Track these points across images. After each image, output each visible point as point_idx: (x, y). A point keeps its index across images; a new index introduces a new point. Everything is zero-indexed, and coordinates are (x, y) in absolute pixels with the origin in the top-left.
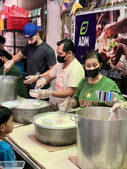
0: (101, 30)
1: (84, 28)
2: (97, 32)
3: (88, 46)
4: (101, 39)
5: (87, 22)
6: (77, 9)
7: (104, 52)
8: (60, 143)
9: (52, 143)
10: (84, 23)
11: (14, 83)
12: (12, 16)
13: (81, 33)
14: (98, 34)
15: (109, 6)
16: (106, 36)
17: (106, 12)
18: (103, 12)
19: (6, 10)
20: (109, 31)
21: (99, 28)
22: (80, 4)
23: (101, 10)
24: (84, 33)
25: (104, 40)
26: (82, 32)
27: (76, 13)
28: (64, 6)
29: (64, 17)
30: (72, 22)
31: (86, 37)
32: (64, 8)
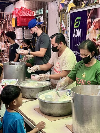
0: (91, 23)
1: (77, 22)
2: (88, 25)
3: (81, 36)
4: (91, 31)
5: (79, 18)
6: (71, 8)
7: (94, 41)
8: (59, 114)
9: (53, 115)
10: (77, 18)
11: (22, 68)
12: (21, 15)
13: (75, 27)
14: (88, 26)
15: (97, 4)
16: (95, 28)
17: (94, 9)
18: (92, 9)
19: (16, 11)
20: (97, 24)
21: (89, 22)
22: (74, 3)
23: (91, 7)
24: (77, 27)
25: (93, 31)
26: (76, 25)
27: (70, 11)
28: (61, 5)
29: (61, 15)
30: (68, 18)
31: (79, 30)
32: (61, 8)
